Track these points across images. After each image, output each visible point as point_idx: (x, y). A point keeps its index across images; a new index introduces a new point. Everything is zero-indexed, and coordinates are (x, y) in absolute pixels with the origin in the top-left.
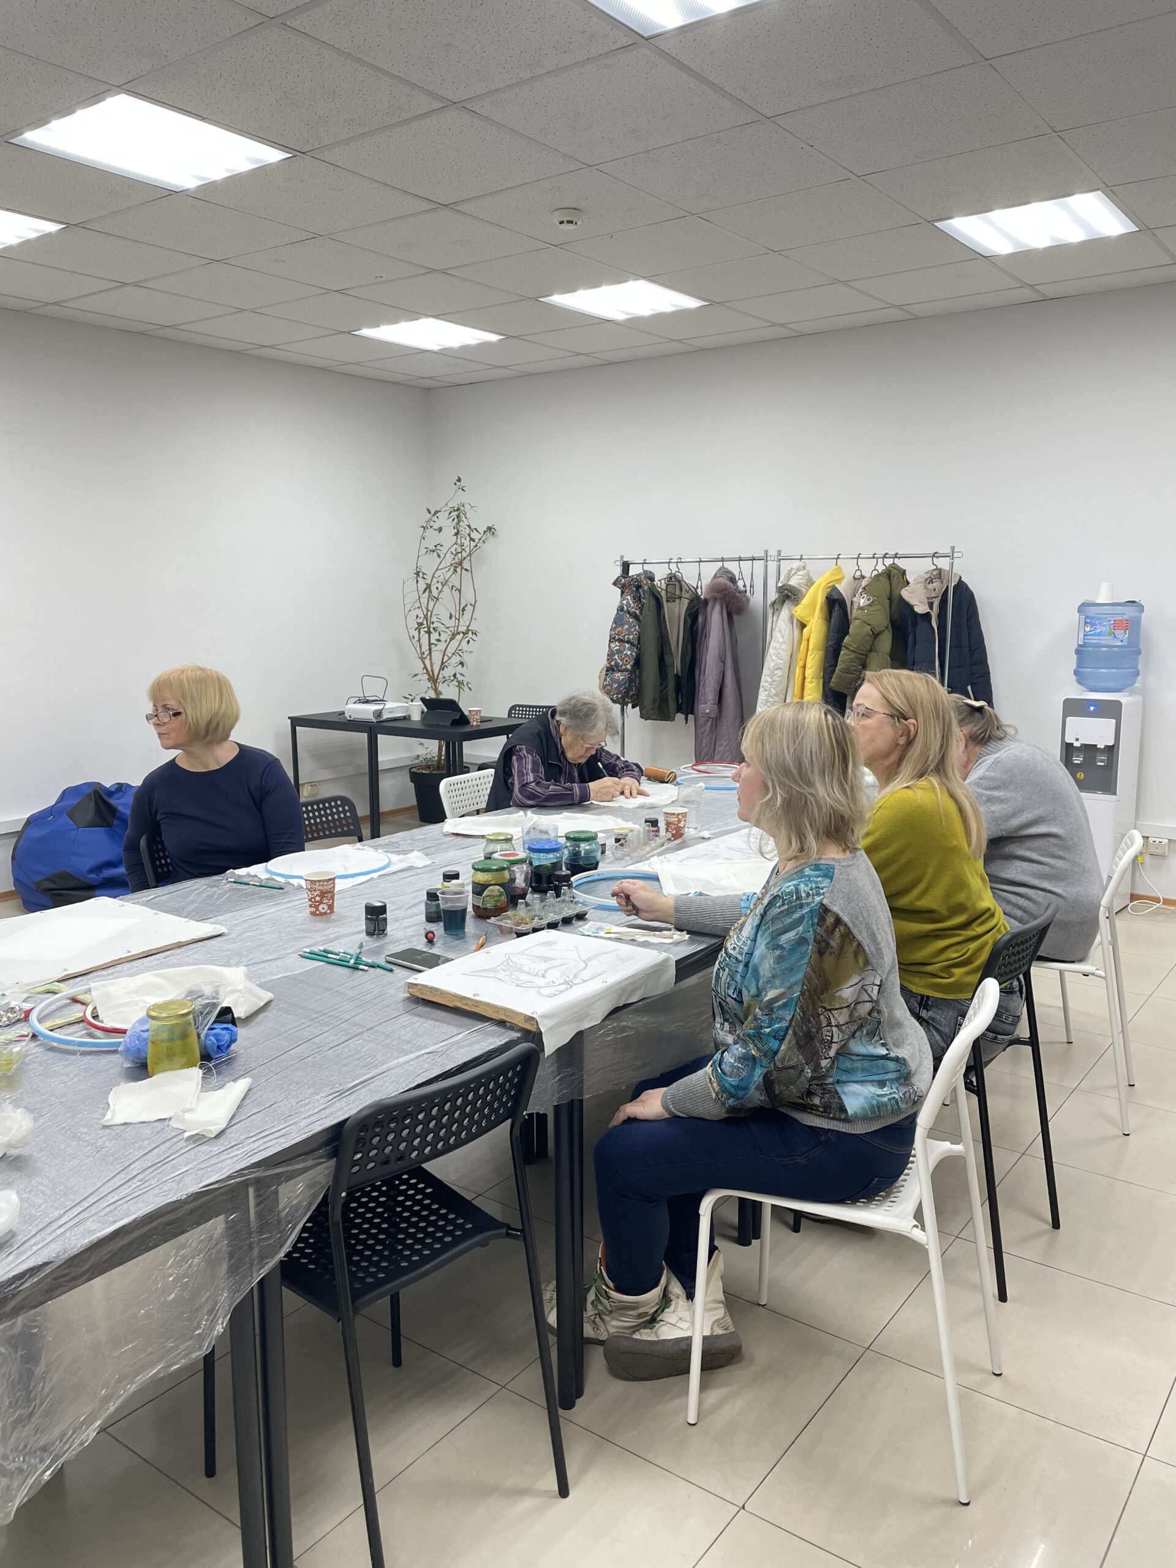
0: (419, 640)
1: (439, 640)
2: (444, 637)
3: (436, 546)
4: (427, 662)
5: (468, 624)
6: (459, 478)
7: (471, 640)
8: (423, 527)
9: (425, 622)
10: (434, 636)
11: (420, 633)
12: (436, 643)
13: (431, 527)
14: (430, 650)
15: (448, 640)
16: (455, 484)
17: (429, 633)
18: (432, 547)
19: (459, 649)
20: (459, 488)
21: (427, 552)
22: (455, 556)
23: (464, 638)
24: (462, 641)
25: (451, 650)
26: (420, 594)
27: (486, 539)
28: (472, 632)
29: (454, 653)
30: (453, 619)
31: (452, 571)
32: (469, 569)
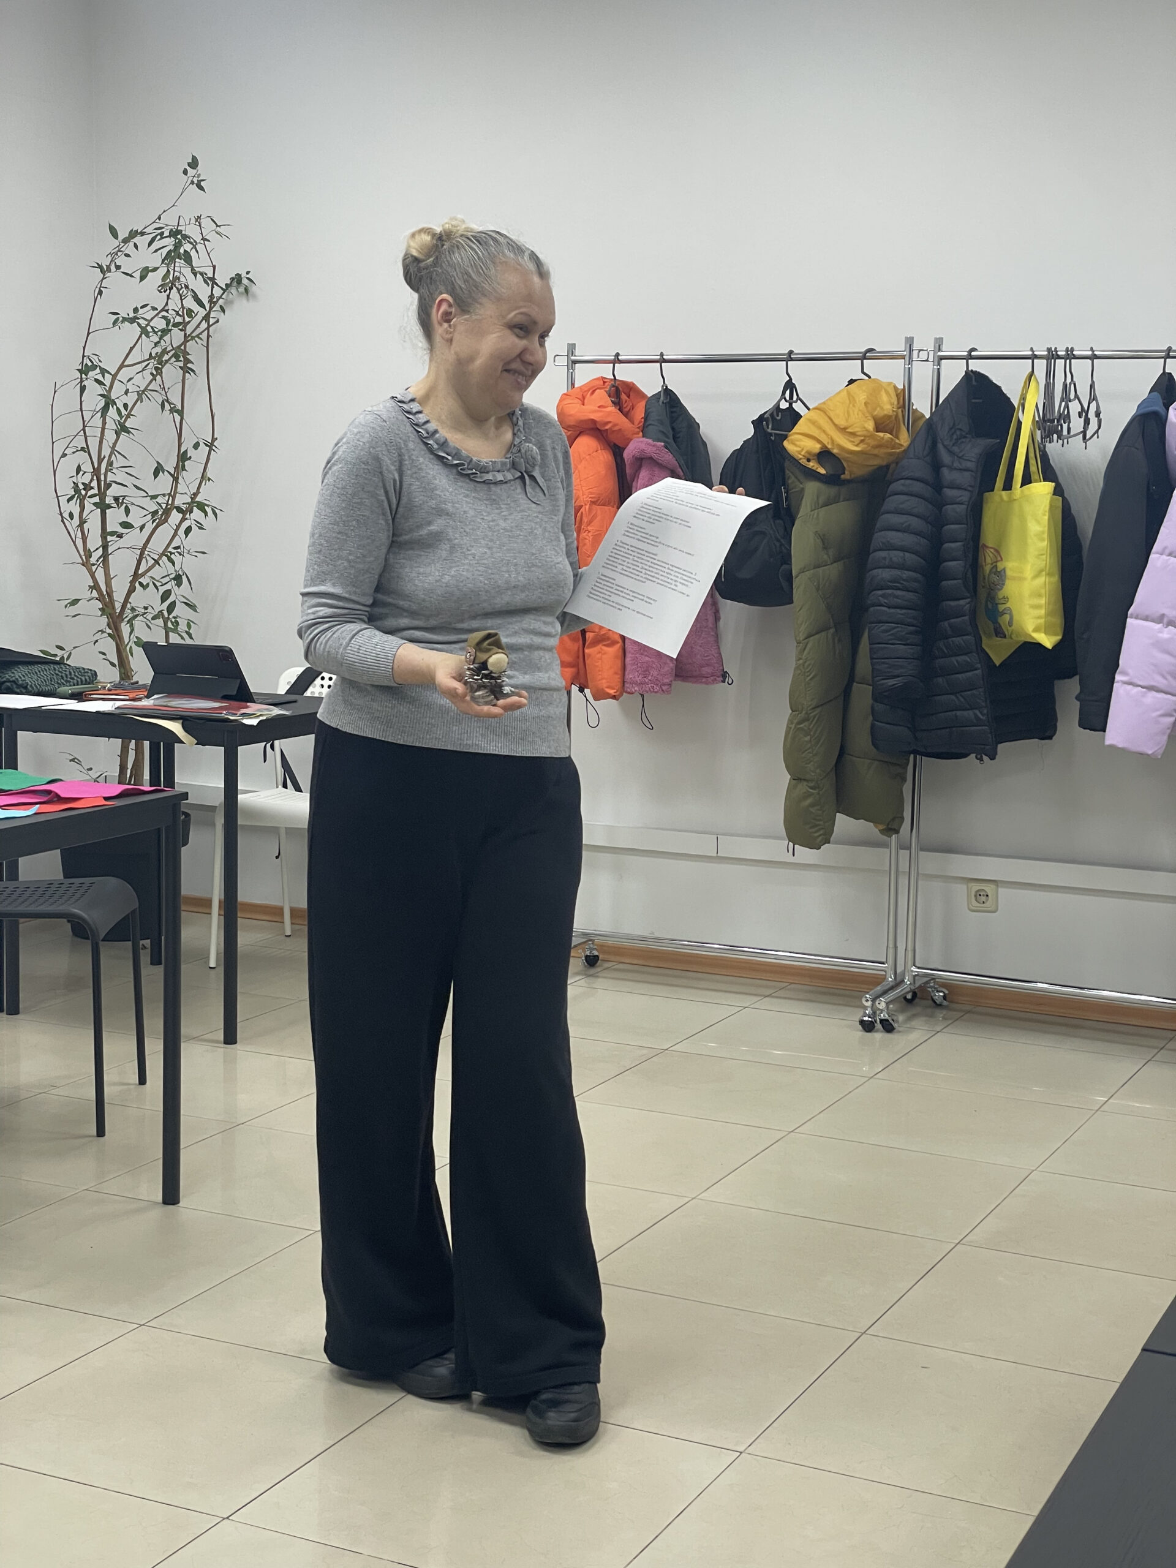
0: (82, 522)
1: (126, 526)
2: (141, 517)
3: (136, 310)
4: (100, 575)
5: (193, 490)
6: (194, 158)
8: (100, 267)
9: (94, 484)
10: (116, 515)
11: (82, 507)
12: (121, 530)
13: (118, 267)
14: (105, 547)
15: (149, 526)
16: (185, 172)
17: (103, 507)
18: (126, 311)
19: (174, 544)
20: (192, 183)
21: (115, 323)
22: (161, 338)
23: (183, 520)
24: (178, 527)
25: (158, 544)
26: (86, 419)
27: (229, 302)
28: (202, 507)
29: (163, 554)
30: (165, 481)
31: (151, 370)
32: (201, 370)
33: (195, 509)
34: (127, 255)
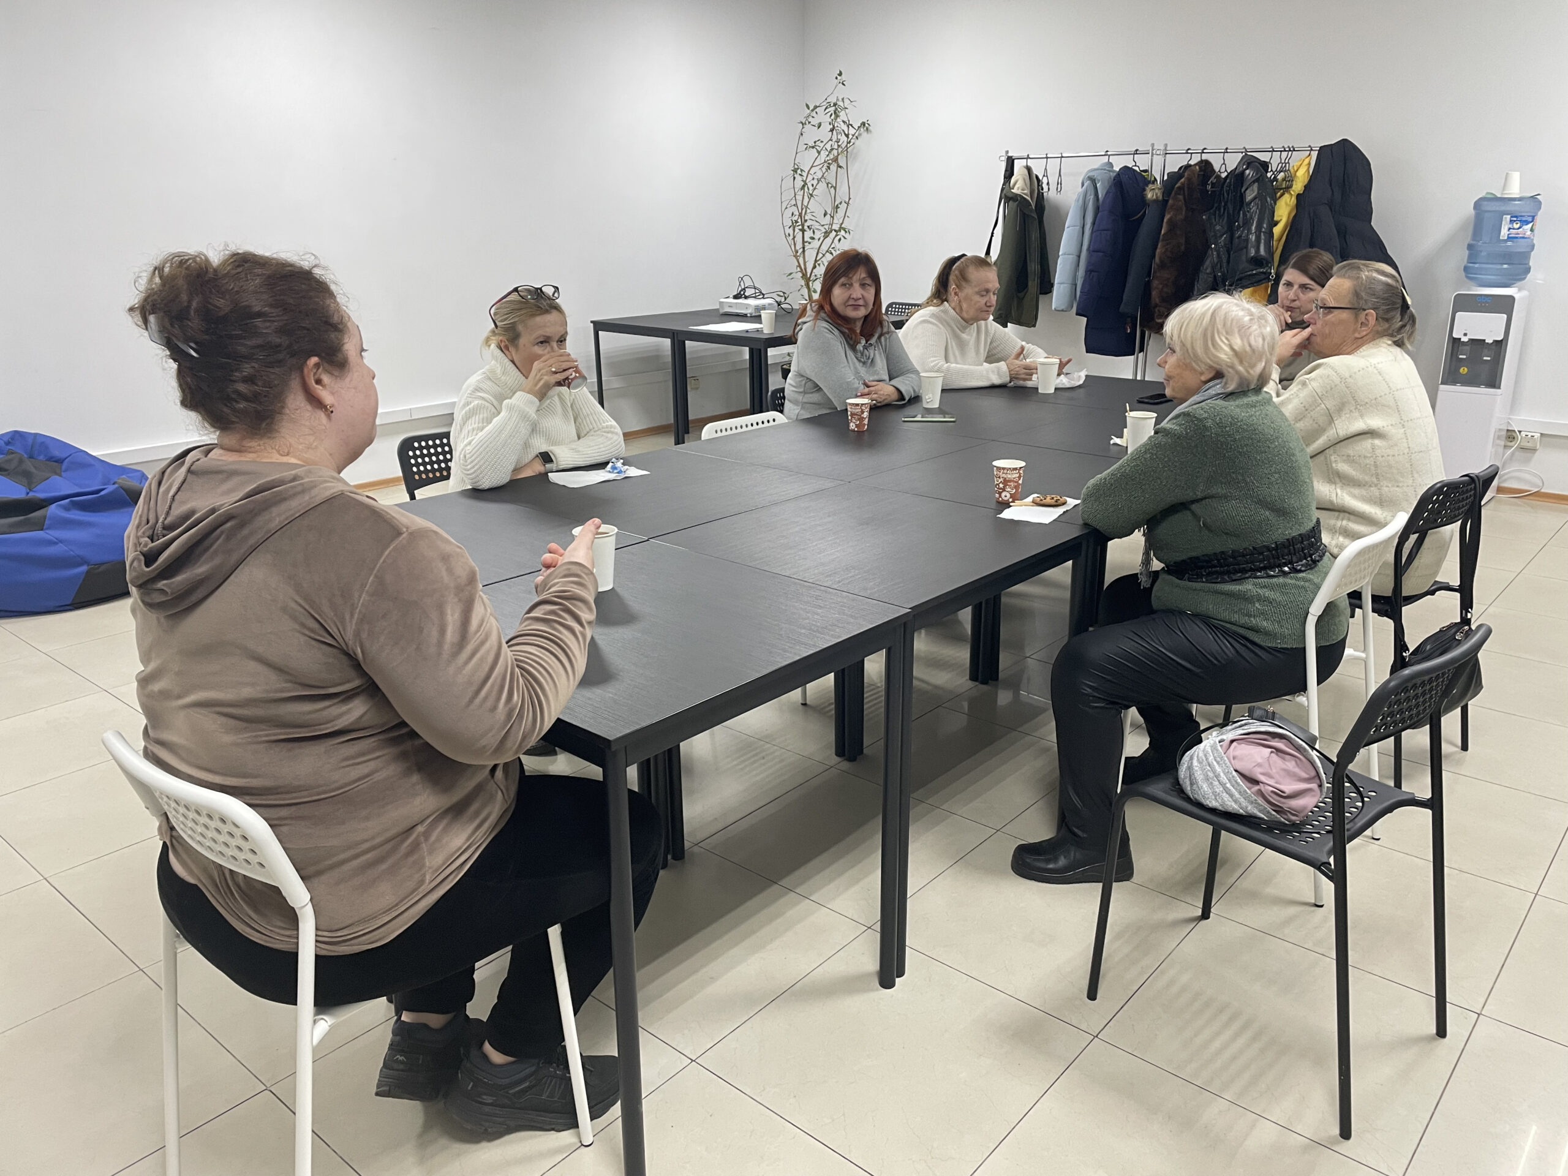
0: (794, 237)
1: (813, 238)
2: (818, 235)
3: (815, 142)
4: (801, 261)
6: (840, 72)
7: (842, 238)
8: (802, 123)
9: (799, 220)
10: (809, 234)
11: (794, 231)
12: (810, 241)
13: (809, 123)
14: (804, 248)
15: (822, 238)
17: (803, 231)
18: (811, 144)
20: (840, 83)
21: (806, 149)
22: (829, 153)
23: (837, 235)
24: (834, 239)
25: (824, 248)
26: (796, 191)
27: (860, 135)
30: (828, 216)
31: (825, 167)
32: (844, 166)
33: (842, 230)
34: (813, 117)
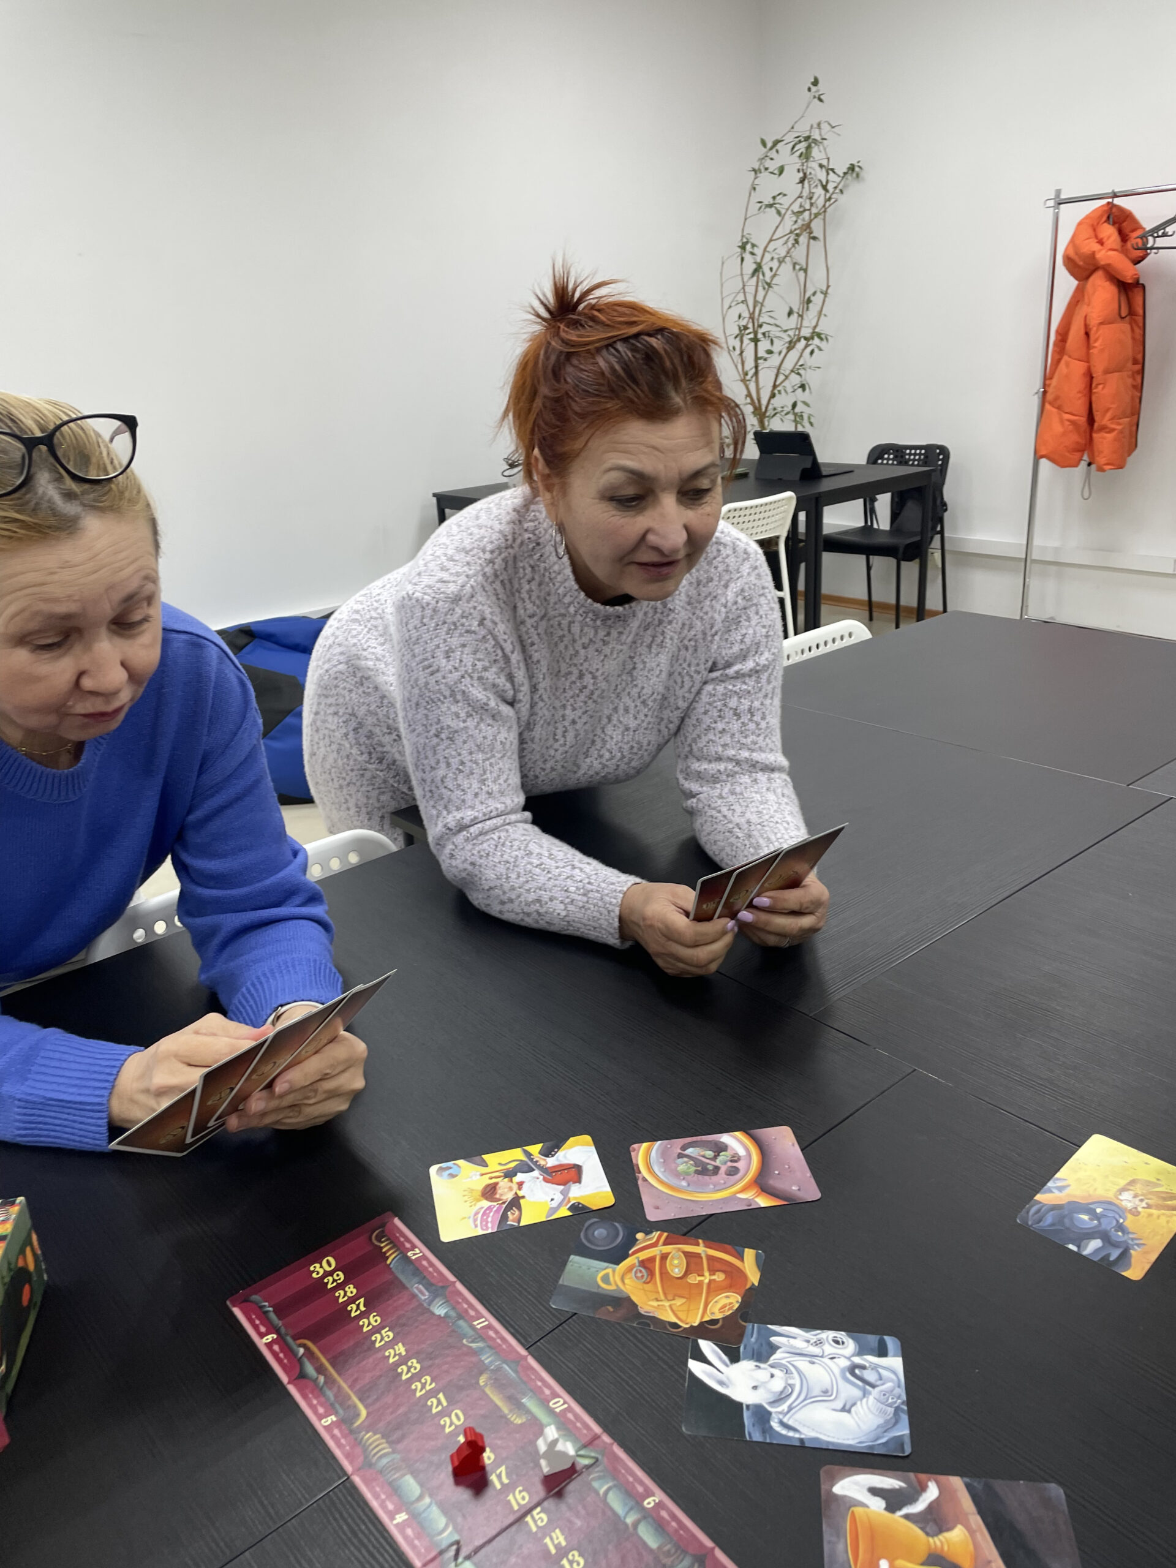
0: (742, 352)
1: (770, 352)
2: (779, 346)
3: (774, 198)
4: (752, 386)
5: (814, 324)
6: (816, 78)
7: (816, 350)
8: (753, 170)
9: (750, 325)
10: (764, 345)
11: (742, 342)
12: (767, 356)
13: (766, 169)
14: (756, 367)
15: (784, 352)
16: (809, 90)
17: (756, 340)
18: (768, 200)
19: (800, 363)
20: (815, 97)
21: (761, 210)
22: (798, 217)
23: (807, 346)
24: (804, 351)
25: (788, 365)
26: (745, 280)
27: (846, 186)
28: (819, 336)
29: (792, 371)
30: (795, 316)
31: (791, 241)
32: (821, 237)
33: (816, 338)
34: (772, 159)
